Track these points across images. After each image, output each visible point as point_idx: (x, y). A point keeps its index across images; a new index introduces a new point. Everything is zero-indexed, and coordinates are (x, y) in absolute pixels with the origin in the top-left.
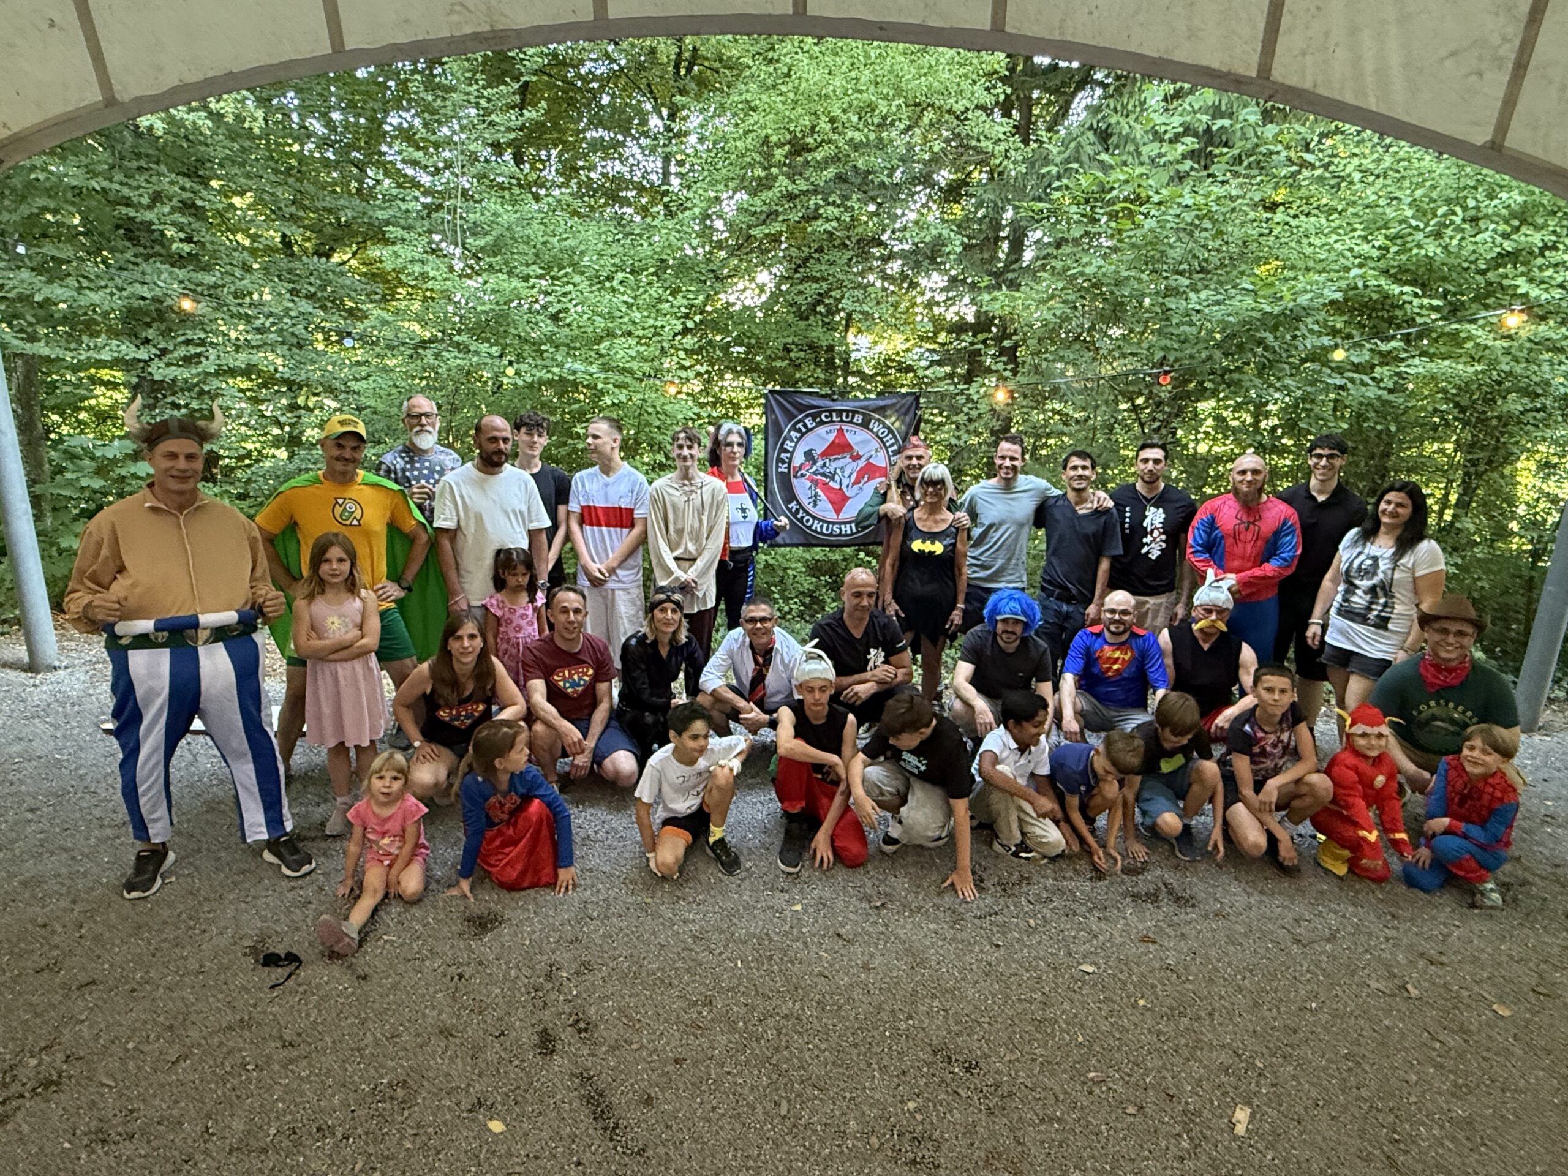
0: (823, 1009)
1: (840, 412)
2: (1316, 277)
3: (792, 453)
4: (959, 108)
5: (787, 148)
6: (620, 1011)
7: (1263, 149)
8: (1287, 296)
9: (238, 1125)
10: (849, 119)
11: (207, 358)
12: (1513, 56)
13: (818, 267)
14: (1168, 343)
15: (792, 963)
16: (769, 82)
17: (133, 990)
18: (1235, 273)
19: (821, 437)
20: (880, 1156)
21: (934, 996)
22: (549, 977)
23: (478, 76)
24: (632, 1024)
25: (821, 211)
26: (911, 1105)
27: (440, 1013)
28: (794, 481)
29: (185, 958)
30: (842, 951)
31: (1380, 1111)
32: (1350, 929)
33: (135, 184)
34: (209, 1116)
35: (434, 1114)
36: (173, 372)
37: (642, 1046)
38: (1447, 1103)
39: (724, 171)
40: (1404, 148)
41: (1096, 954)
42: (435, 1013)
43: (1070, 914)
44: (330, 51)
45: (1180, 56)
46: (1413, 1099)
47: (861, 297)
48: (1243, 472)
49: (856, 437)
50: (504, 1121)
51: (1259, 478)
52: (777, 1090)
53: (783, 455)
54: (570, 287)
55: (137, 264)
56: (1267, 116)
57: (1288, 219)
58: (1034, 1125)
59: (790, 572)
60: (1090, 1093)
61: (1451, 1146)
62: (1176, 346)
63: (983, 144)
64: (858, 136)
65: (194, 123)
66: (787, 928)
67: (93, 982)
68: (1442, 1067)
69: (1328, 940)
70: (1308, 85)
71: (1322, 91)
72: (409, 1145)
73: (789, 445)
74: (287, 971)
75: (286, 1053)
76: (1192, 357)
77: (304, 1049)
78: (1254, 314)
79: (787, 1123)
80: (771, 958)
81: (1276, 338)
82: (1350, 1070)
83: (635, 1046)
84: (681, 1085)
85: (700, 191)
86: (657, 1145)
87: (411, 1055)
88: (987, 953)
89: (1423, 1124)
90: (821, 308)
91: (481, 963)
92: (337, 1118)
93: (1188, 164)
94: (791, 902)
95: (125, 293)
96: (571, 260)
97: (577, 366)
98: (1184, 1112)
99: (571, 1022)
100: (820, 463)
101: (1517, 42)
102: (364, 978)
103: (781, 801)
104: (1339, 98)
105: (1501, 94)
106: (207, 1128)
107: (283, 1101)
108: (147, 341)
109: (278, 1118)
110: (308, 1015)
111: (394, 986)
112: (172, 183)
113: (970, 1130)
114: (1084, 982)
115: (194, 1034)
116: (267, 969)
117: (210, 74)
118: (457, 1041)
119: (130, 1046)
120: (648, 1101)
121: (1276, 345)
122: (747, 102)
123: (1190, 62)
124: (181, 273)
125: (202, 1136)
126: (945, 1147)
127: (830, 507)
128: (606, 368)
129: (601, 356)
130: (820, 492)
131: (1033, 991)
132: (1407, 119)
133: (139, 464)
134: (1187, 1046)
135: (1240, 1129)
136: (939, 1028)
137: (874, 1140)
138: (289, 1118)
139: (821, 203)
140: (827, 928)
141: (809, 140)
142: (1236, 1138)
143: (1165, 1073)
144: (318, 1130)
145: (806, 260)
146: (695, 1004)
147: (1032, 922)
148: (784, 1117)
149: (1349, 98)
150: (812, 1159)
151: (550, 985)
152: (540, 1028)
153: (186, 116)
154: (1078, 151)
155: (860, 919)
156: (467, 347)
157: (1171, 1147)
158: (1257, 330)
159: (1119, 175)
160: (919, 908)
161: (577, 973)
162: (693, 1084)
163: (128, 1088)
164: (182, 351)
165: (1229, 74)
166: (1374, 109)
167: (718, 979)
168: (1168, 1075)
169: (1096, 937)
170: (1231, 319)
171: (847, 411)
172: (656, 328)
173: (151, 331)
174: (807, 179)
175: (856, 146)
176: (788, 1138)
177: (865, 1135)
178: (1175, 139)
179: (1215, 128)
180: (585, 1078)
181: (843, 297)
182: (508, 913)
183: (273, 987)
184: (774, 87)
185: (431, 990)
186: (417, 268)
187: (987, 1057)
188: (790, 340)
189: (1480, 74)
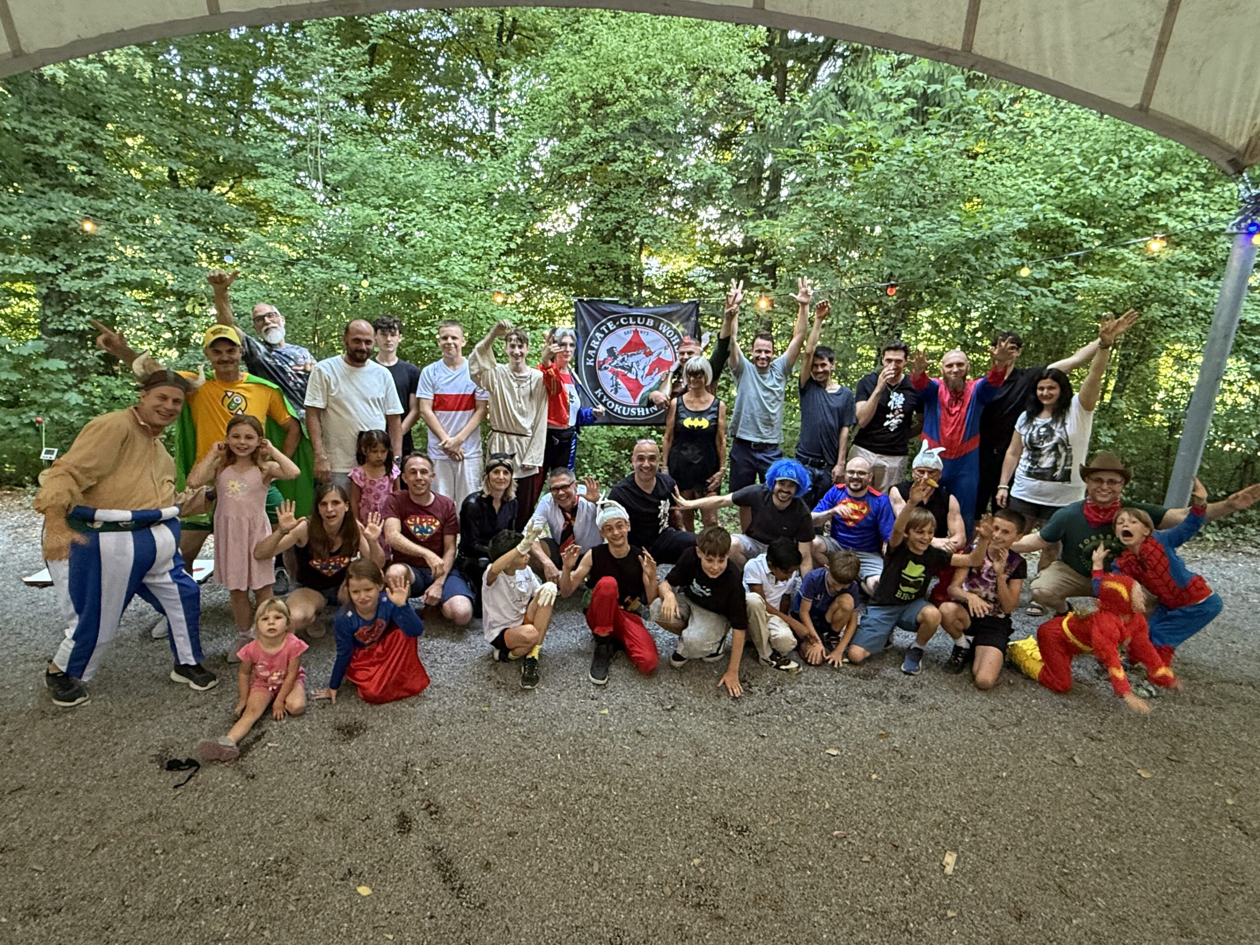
0: (626, 790)
1: (635, 317)
2: (1007, 210)
3: (597, 350)
4: (729, 71)
5: (591, 102)
6: (463, 796)
7: (966, 109)
8: (985, 225)
9: (149, 897)
10: (640, 80)
11: (107, 273)
12: (1156, 38)
13: (617, 200)
14: (894, 262)
15: (601, 754)
16: (575, 48)
17: (57, 793)
18: (945, 207)
19: (621, 338)
20: (671, 901)
21: (714, 777)
22: (405, 771)
23: (334, 38)
24: (473, 807)
25: (619, 154)
26: (696, 861)
27: (316, 802)
28: (599, 373)
29: (102, 766)
30: (641, 745)
31: (1052, 852)
32: (1031, 716)
33: (41, 124)
34: (124, 892)
35: (313, 884)
36: (78, 284)
37: (482, 824)
38: (1104, 844)
39: (539, 121)
40: (1075, 110)
41: (839, 740)
42: (312, 803)
43: (819, 710)
44: (208, 14)
45: (903, 32)
46: (1078, 842)
47: (652, 224)
48: (950, 366)
49: (649, 337)
50: (370, 886)
51: (963, 368)
52: (590, 853)
53: (590, 352)
54: (414, 215)
55: (44, 193)
56: (970, 82)
57: (986, 165)
58: (792, 873)
59: (597, 447)
60: (835, 846)
61: (1106, 876)
62: (900, 265)
63: (748, 102)
64: (647, 92)
65: (91, 73)
66: (597, 727)
67: (23, 787)
68: (1100, 818)
69: (1016, 725)
70: (1000, 57)
71: (1012, 63)
72: (293, 908)
73: (594, 344)
74: (189, 772)
75: (188, 838)
76: (912, 274)
77: (203, 836)
78: (960, 240)
79: (598, 879)
80: (584, 751)
81: (977, 259)
82: (1032, 821)
83: (475, 824)
84: (514, 853)
85: (520, 137)
86: (495, 900)
87: (293, 837)
88: (755, 743)
89: (1085, 860)
90: (619, 234)
91: (349, 763)
92: (232, 889)
93: (909, 120)
94: (601, 707)
95: (35, 217)
96: (415, 191)
97: (421, 279)
98: (907, 858)
99: (423, 806)
100: (620, 358)
101: (1160, 26)
102: (253, 777)
103: (592, 627)
104: (1025, 68)
105: (1147, 67)
106: (123, 902)
107: (187, 877)
108: (54, 258)
109: (183, 892)
110: (206, 808)
111: (278, 783)
112: (73, 125)
113: (742, 879)
114: (830, 762)
115: (110, 827)
116: (170, 773)
117: (104, 32)
118: (331, 824)
119: (56, 838)
120: (487, 866)
121: (977, 264)
122: (558, 64)
123: (909, 36)
124: (83, 201)
125: (119, 907)
126: (723, 894)
127: (628, 393)
128: (444, 281)
129: (441, 271)
130: (619, 381)
131: (791, 770)
132: (1075, 86)
133: (51, 361)
134: (909, 808)
135: (949, 870)
136: (717, 801)
137: (667, 890)
138: (191, 890)
139: (618, 147)
140: (628, 727)
141: (609, 96)
142: (946, 876)
143: (891, 829)
144: (217, 899)
145: (606, 195)
146: (524, 789)
147: (790, 718)
148: (596, 874)
149: (1033, 69)
150: (619, 906)
151: (406, 778)
152: (399, 812)
153: (84, 67)
154: (823, 109)
155: (654, 719)
156: (328, 263)
157: (897, 885)
158: (963, 253)
159: (855, 128)
160: (701, 710)
161: (428, 768)
162: (523, 852)
163: (55, 872)
164: (85, 267)
165: (939, 47)
166: (1051, 77)
167: (541, 769)
168: (895, 831)
169: (839, 728)
170: (942, 243)
171: (642, 316)
172: (484, 248)
173: (57, 249)
174: (607, 128)
175: (647, 102)
176: (599, 891)
177: (661, 885)
178: (898, 100)
179: (929, 91)
180: (435, 850)
181: (637, 224)
182: (370, 723)
183: (176, 787)
184: (579, 52)
185: (308, 785)
186: (285, 198)
187: (755, 822)
188: (594, 260)
189: (1132, 52)
